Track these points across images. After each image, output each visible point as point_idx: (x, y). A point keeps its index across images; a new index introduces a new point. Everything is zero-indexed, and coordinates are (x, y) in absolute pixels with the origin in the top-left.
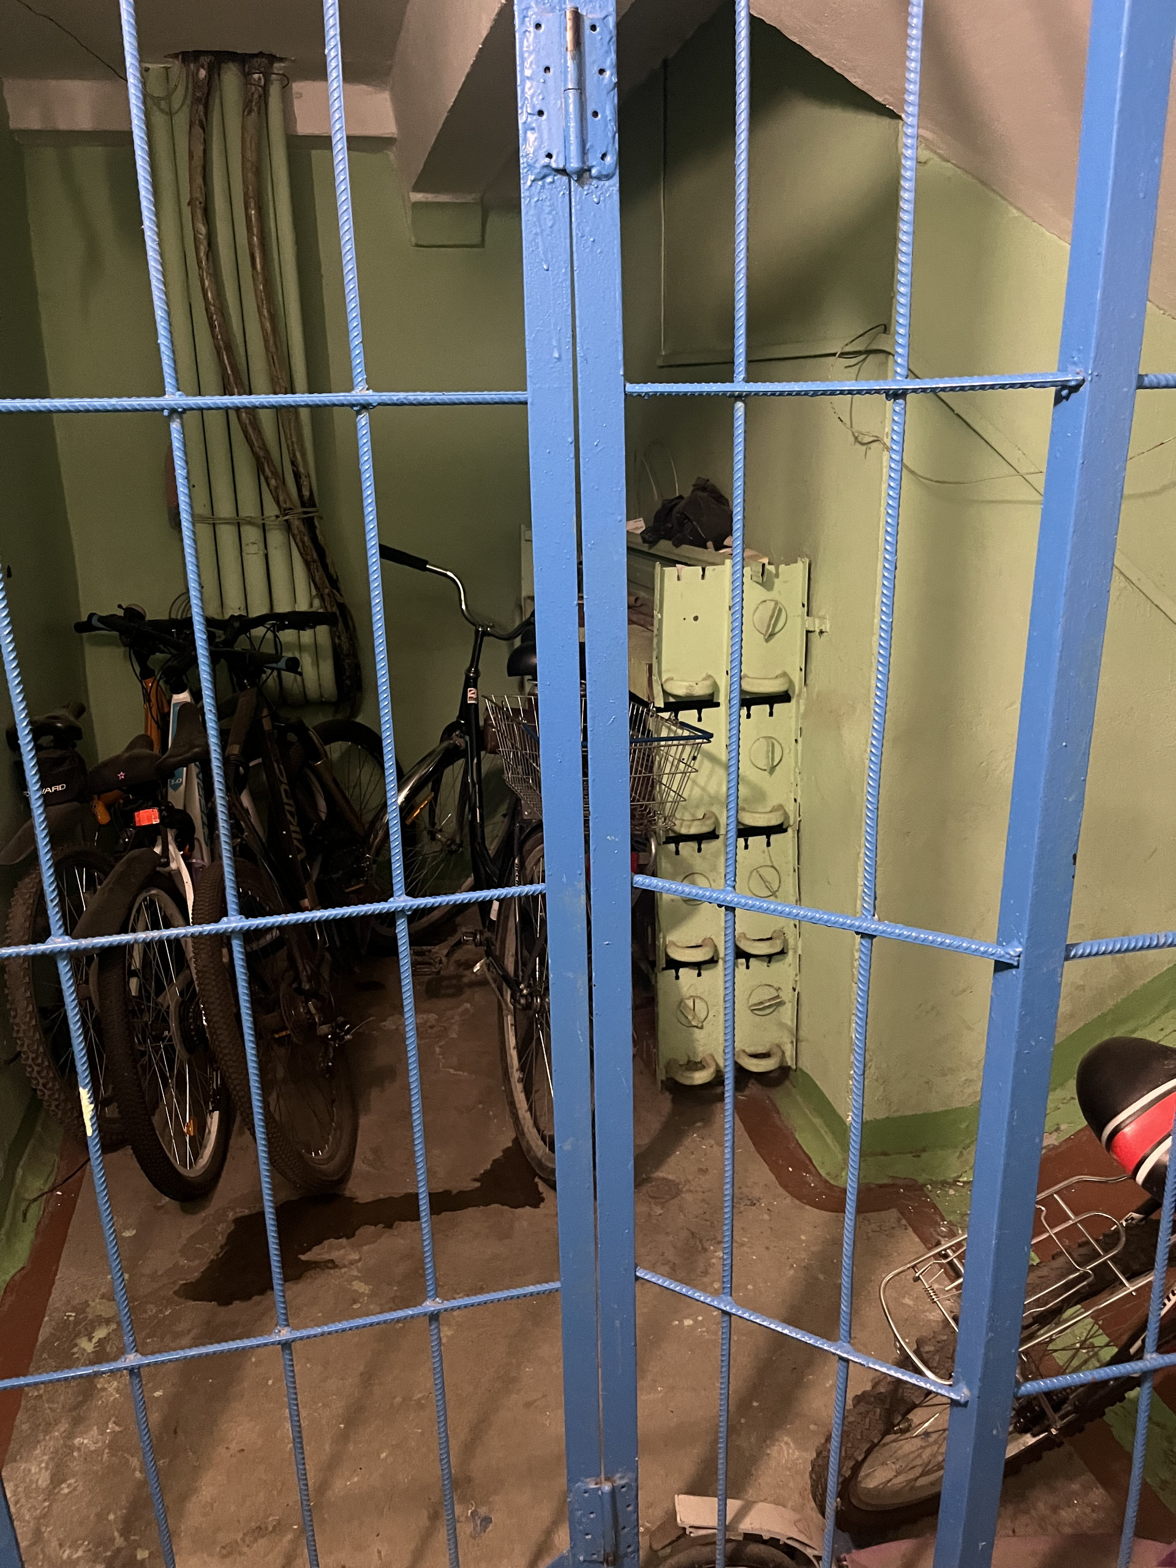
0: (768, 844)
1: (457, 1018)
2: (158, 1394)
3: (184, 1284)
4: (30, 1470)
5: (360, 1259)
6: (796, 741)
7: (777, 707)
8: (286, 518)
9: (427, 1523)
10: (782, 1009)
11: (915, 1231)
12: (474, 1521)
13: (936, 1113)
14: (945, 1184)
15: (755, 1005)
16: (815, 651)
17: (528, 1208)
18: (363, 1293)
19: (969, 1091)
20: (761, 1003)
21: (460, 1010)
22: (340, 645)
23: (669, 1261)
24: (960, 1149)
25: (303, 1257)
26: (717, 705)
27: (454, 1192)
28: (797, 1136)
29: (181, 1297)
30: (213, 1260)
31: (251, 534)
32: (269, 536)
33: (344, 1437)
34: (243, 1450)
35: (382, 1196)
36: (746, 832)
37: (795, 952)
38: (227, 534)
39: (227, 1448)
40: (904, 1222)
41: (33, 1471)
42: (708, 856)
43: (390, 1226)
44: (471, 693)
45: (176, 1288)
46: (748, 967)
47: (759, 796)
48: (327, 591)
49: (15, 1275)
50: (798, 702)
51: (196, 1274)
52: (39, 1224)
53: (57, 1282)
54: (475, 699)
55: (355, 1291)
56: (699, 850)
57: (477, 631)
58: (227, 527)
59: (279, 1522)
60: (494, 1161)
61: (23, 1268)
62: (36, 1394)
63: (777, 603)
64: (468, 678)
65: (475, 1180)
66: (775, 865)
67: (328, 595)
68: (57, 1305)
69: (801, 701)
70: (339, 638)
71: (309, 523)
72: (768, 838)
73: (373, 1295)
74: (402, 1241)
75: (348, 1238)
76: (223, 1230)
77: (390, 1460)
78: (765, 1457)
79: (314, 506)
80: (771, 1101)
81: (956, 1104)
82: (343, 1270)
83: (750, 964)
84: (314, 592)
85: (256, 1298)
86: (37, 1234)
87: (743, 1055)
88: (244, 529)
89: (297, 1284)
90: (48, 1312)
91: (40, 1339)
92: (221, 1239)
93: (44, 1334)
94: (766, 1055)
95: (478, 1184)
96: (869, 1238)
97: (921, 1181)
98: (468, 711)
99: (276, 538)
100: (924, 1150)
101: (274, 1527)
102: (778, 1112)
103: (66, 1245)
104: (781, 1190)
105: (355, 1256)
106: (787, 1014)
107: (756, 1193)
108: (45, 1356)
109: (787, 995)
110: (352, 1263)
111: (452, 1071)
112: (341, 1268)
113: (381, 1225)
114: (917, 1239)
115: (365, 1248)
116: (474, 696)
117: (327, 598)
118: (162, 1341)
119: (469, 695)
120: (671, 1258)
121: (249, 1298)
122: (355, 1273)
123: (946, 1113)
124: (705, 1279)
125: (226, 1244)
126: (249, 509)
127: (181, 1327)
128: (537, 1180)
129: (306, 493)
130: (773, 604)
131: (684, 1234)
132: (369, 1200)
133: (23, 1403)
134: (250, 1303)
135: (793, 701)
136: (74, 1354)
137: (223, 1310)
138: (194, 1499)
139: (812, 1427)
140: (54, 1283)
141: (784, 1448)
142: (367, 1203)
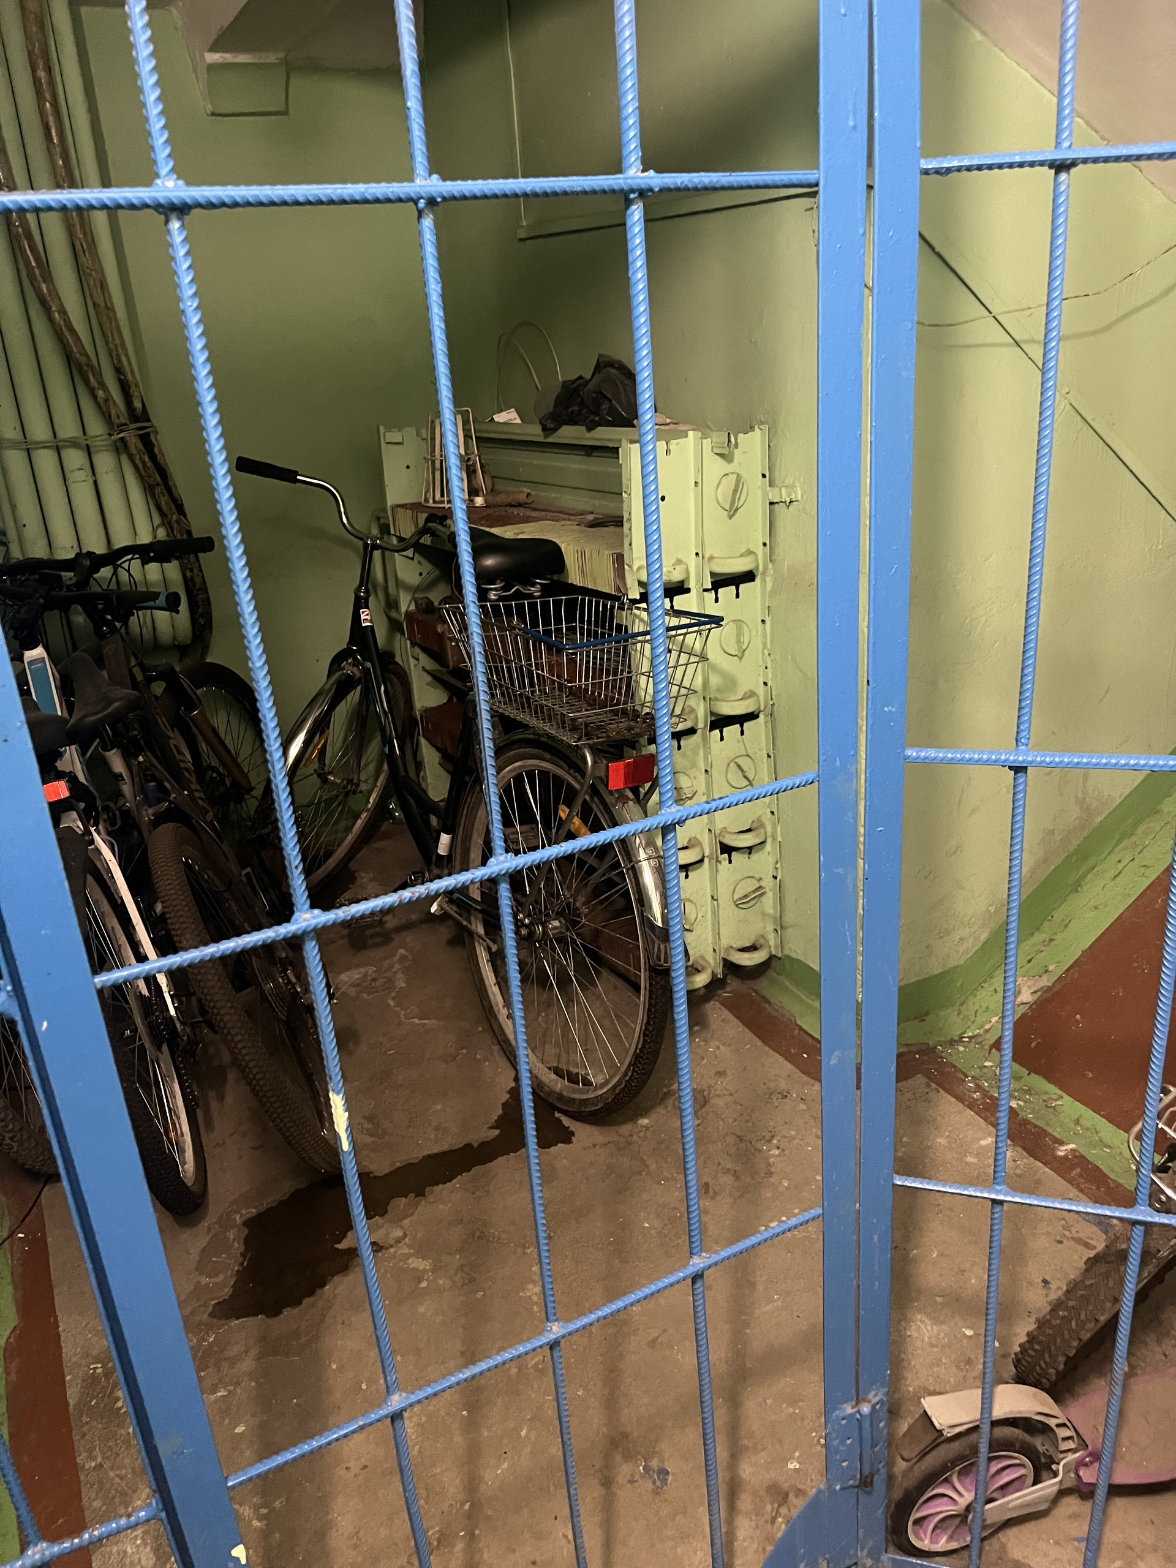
0: (742, 733)
1: (397, 966)
2: (240, 1429)
3: (218, 1303)
4: (125, 1552)
5: (405, 1235)
6: (763, 621)
7: (743, 587)
8: (122, 435)
9: (603, 1492)
10: (764, 899)
11: (947, 1091)
12: (651, 1477)
13: (936, 975)
14: (952, 1043)
15: (740, 899)
16: (780, 524)
17: (560, 1145)
18: (425, 1270)
19: (962, 949)
20: (746, 896)
21: (397, 958)
22: (192, 578)
23: (729, 1170)
24: (956, 1008)
25: (340, 1246)
26: (688, 591)
27: (475, 1145)
28: (799, 1022)
29: (220, 1318)
30: (238, 1271)
31: (75, 458)
32: (96, 459)
33: (472, 1425)
34: (365, 1467)
35: (398, 1164)
36: (720, 722)
37: (774, 838)
38: (46, 460)
39: (347, 1468)
40: (933, 1085)
41: (129, 1551)
42: (689, 753)
43: (421, 1193)
44: (364, 615)
45: (210, 1309)
46: (730, 862)
47: (730, 683)
48: (175, 518)
49: (9, 1337)
50: (764, 580)
51: (226, 1290)
52: (12, 1274)
53: (63, 1335)
54: (371, 621)
55: (413, 1269)
56: (679, 748)
57: (366, 545)
58: (46, 451)
59: (441, 1533)
60: (503, 1104)
61: (15, 1328)
62: (93, 1464)
63: (738, 476)
64: (357, 598)
65: (492, 1128)
66: (750, 753)
67: (177, 521)
68: (74, 1359)
69: (768, 579)
70: (191, 570)
71: (147, 441)
72: (742, 726)
73: (435, 1269)
74: (441, 1207)
75: (381, 1216)
76: (235, 1239)
77: (533, 1435)
78: (908, 1339)
79: (149, 420)
80: (756, 992)
81: (953, 964)
82: (392, 1250)
83: (733, 858)
84: (157, 520)
85: (307, 1301)
86: (15, 1287)
87: (733, 952)
88: (64, 453)
89: (346, 1275)
90: (66, 1371)
91: (71, 1402)
92: (238, 1247)
93: (73, 1396)
94: (753, 948)
95: (497, 1132)
96: (908, 1107)
97: (931, 1043)
98: (360, 635)
99: (105, 461)
100: (927, 1014)
101: (439, 1541)
102: (769, 1003)
103: (56, 1292)
104: (805, 1078)
105: (399, 1233)
106: (769, 903)
107: (783, 1084)
108: (85, 1419)
109: (768, 883)
110: (398, 1241)
111: (416, 1021)
112: (387, 1249)
113: (412, 1195)
114: (953, 1100)
115: (406, 1222)
116: (368, 617)
117: (175, 526)
118: (219, 1370)
119: (363, 617)
120: (729, 1166)
121: (299, 1303)
122: (406, 1251)
123: (943, 974)
124: (772, 1180)
125: (247, 1250)
126: (68, 429)
127: (234, 1351)
128: (557, 1115)
129: (137, 405)
130: (735, 476)
131: (731, 1139)
132: (387, 1171)
133: (82, 1478)
134: (302, 1307)
135: (758, 579)
136: (120, 1409)
137: (274, 1322)
138: (334, 1533)
139: (939, 1300)
140: (59, 1336)
141: (922, 1326)
142: (386, 1175)
